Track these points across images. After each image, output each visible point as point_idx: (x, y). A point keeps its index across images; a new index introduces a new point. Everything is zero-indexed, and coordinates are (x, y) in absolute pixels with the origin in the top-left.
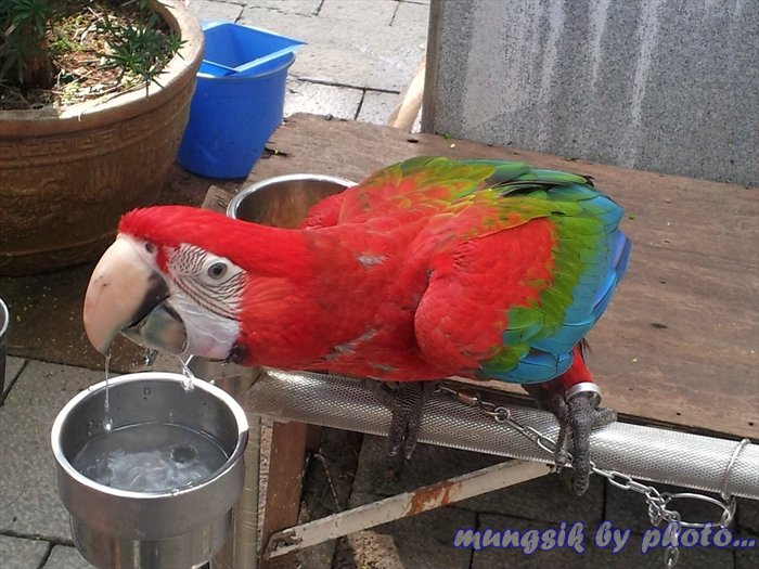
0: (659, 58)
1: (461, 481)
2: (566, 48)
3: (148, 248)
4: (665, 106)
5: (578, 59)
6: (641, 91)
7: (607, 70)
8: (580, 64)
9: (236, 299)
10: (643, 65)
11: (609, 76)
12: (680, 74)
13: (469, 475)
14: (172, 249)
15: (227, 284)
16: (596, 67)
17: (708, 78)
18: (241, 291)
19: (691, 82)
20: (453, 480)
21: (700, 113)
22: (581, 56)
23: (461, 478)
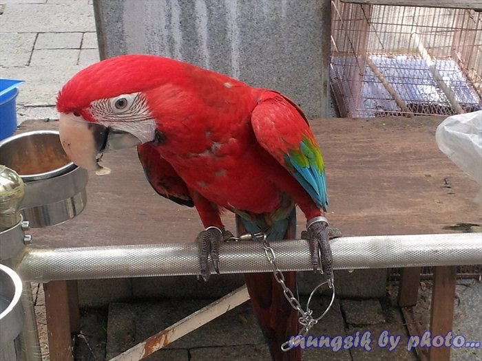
0: (244, 50)
1: (174, 328)
2: (187, 52)
3: (76, 114)
4: (253, 78)
5: (195, 58)
6: (237, 71)
7: (214, 62)
8: (197, 60)
9: (145, 109)
10: (235, 55)
11: (216, 65)
12: (258, 57)
13: (178, 323)
14: (88, 109)
15: (134, 105)
16: (207, 61)
17: (275, 57)
18: (145, 103)
19: (265, 61)
20: (168, 328)
21: (275, 79)
22: (197, 55)
23: (173, 326)
